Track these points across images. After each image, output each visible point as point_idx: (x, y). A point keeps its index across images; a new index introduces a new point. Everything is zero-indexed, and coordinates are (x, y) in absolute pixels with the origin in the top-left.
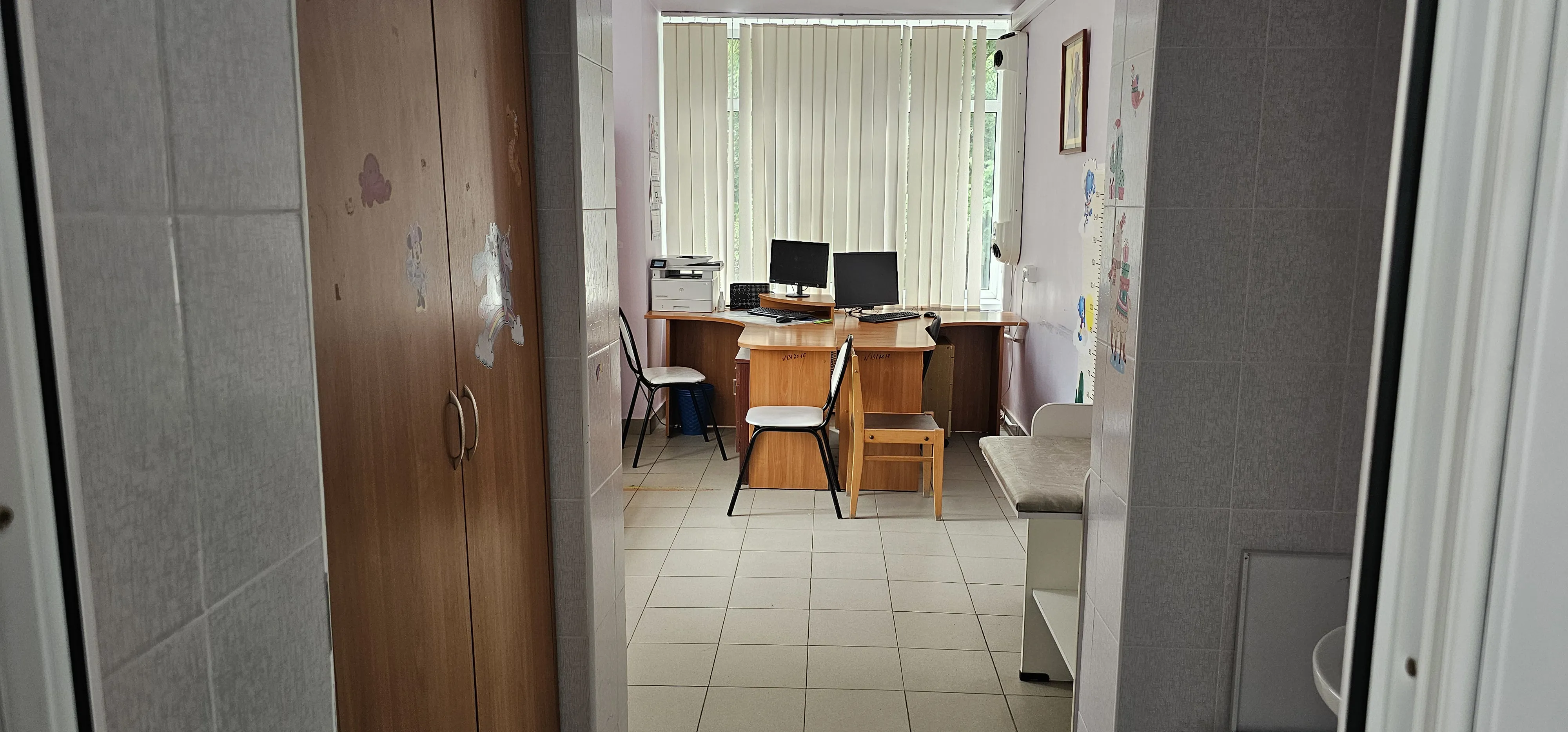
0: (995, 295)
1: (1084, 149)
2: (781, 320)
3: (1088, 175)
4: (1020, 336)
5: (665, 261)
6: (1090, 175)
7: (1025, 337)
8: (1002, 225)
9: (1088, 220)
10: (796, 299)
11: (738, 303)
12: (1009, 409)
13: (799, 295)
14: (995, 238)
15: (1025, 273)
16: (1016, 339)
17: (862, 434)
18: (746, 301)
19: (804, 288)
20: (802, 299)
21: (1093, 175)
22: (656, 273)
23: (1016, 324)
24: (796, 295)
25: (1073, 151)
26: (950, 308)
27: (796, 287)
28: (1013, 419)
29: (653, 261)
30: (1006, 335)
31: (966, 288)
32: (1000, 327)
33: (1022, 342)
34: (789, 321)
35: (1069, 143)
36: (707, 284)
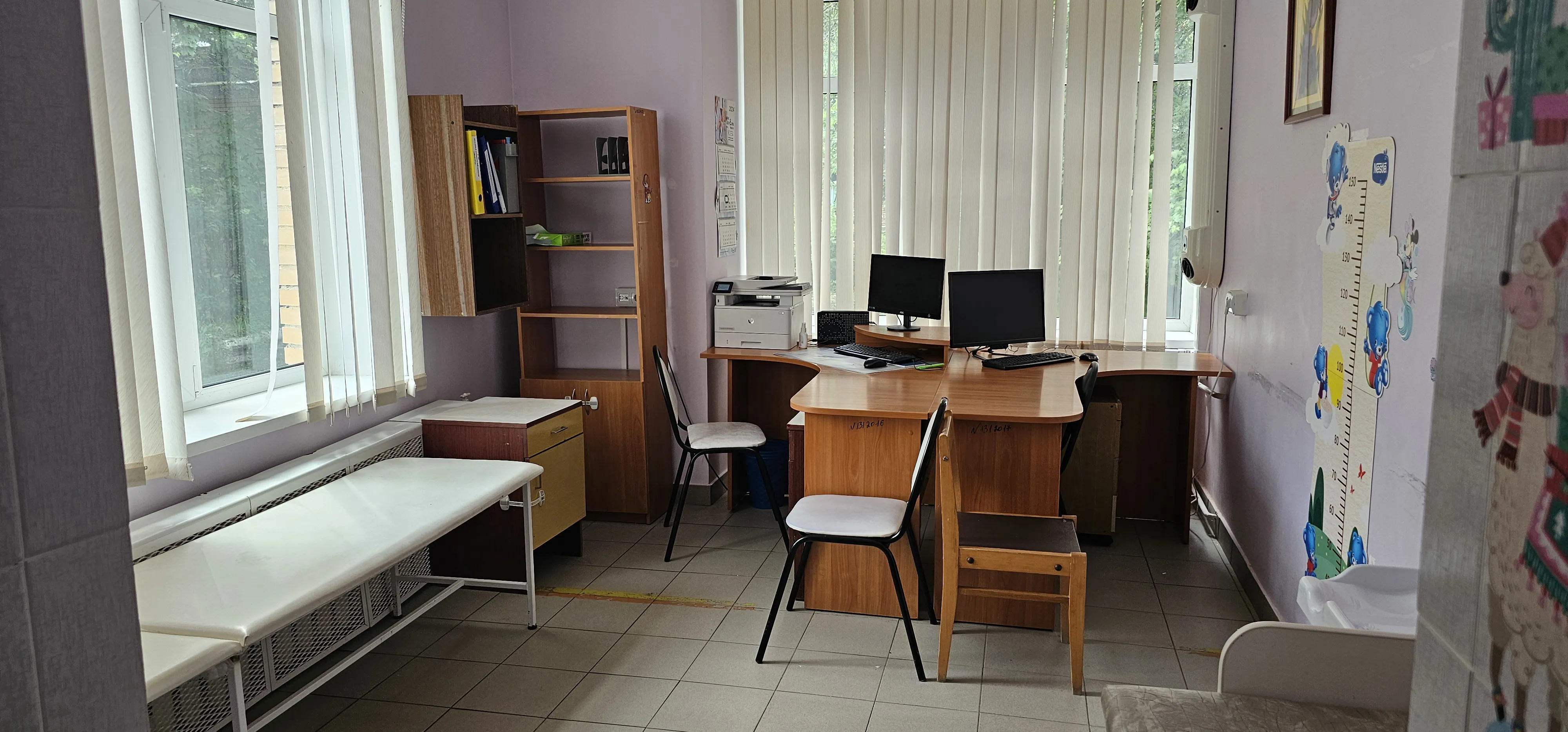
0: (1188, 326)
1: (1327, 108)
2: (870, 365)
3: (1335, 151)
4: (1222, 389)
5: (731, 284)
6: (1338, 151)
7: (1230, 391)
8: (1196, 231)
9: (1333, 224)
10: (901, 335)
11: (828, 337)
12: (1206, 488)
13: (905, 328)
14: (1186, 251)
15: (1229, 302)
16: (1216, 393)
17: (955, 555)
18: (838, 334)
19: (912, 318)
20: (909, 334)
21: (1343, 149)
22: (721, 298)
23: (1215, 374)
24: (902, 327)
25: (1309, 115)
26: (1121, 344)
27: (902, 317)
28: (1211, 504)
29: (717, 284)
30: (1201, 385)
31: (1145, 316)
32: (1190, 377)
33: (1226, 398)
34: (883, 364)
35: (1299, 104)
36: (783, 313)
